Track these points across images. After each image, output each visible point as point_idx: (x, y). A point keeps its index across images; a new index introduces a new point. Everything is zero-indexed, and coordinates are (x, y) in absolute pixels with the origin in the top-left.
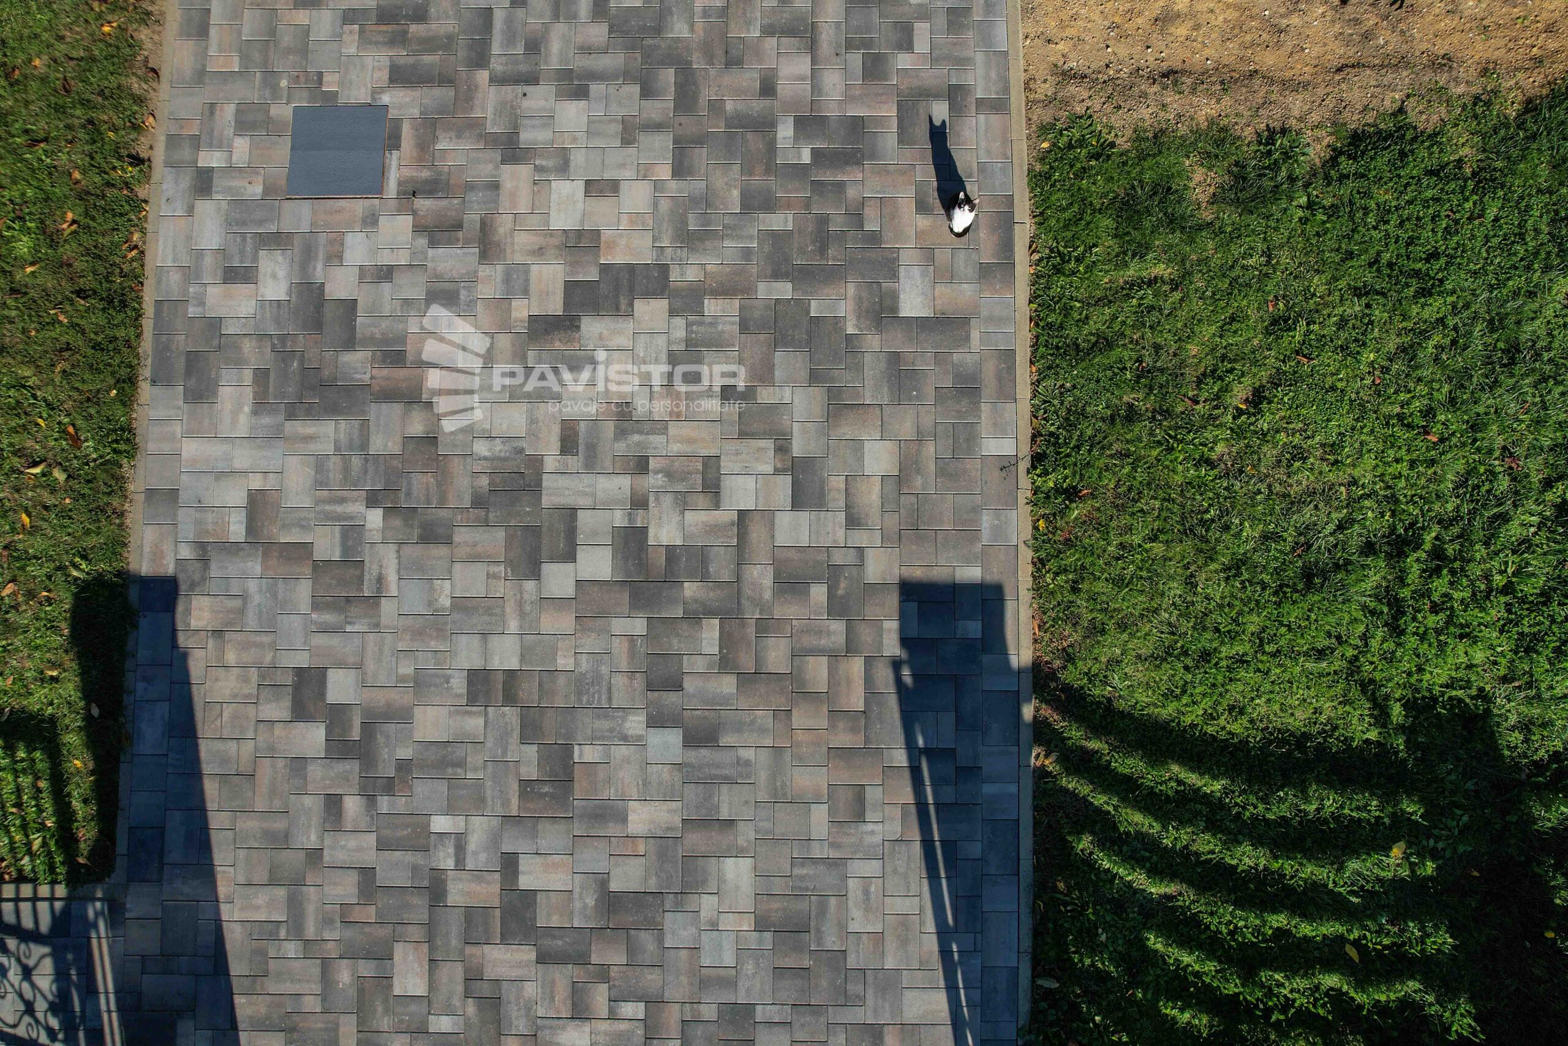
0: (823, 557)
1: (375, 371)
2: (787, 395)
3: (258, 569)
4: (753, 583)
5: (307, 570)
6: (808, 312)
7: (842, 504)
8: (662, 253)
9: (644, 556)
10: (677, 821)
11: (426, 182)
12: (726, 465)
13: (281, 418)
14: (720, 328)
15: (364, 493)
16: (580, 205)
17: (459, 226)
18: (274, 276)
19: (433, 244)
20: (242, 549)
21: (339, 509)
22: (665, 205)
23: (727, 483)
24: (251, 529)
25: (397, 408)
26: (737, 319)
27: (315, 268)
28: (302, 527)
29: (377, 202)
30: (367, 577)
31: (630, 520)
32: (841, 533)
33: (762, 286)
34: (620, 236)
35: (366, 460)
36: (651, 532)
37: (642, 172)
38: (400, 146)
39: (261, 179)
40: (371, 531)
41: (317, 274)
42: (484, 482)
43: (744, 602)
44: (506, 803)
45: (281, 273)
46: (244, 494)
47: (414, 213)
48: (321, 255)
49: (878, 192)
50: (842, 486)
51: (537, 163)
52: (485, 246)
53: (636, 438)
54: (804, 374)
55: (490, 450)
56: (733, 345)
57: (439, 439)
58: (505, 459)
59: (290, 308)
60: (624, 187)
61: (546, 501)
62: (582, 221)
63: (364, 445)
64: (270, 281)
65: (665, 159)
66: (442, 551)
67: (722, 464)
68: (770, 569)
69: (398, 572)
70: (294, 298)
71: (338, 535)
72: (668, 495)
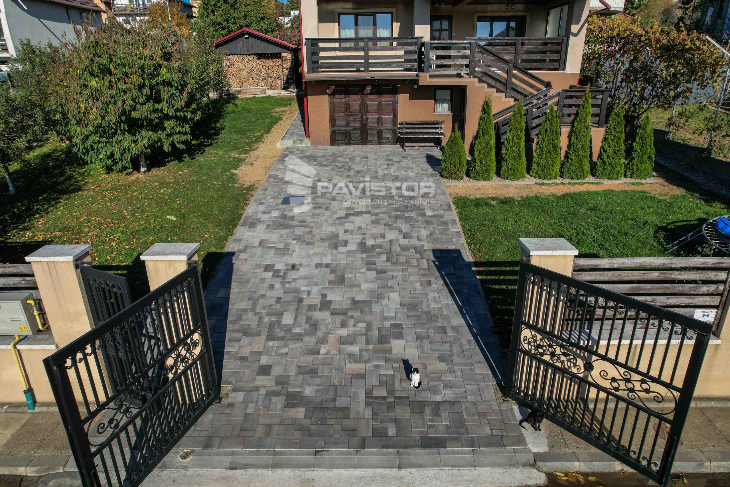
0: (412, 246)
4: (394, 249)
5: (274, 250)
7: (416, 238)
9: (365, 246)
10: (376, 287)
13: (272, 230)
15: (292, 239)
21: (285, 241)
25: (303, 228)
28: (274, 243)
30: (290, 250)
32: (416, 242)
40: (293, 244)
43: (392, 252)
44: (324, 284)
46: (260, 240)
55: (326, 233)
58: (330, 234)
63: (293, 233)
69: (299, 249)
71: (283, 245)
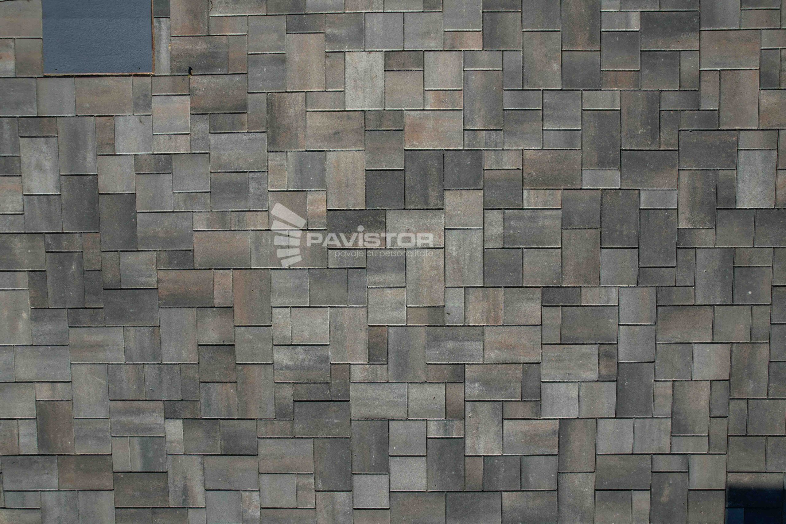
0: (646, 463)
1: (161, 273)
2: (613, 296)
3: (55, 483)
4: (573, 492)
5: (108, 483)
6: (638, 205)
7: (668, 410)
8: (475, 138)
9: (461, 468)
11: (203, 56)
12: (548, 373)
13: (64, 325)
14: (541, 223)
15: (161, 404)
16: (380, 82)
17: (242, 108)
18: (39, 167)
19: (215, 130)
20: (35, 462)
21: (136, 420)
22: (476, 80)
23: (549, 390)
24: (42, 441)
25: (189, 314)
26: (560, 212)
27: (85, 158)
28: (99, 439)
29: (148, 79)
30: (171, 488)
31: (445, 430)
32: (666, 440)
33: (586, 175)
34: (427, 117)
35: (161, 370)
36: (468, 442)
37: (449, 42)
38: (169, 13)
39: (11, 53)
40: (172, 442)
41: (88, 165)
42: (287, 392)
43: (564, 510)
45: (48, 165)
46: (33, 405)
47: (191, 93)
48: (90, 144)
49: (717, 64)
50: (669, 392)
51: (328, 31)
52: (274, 132)
53: (450, 345)
54: (631, 274)
55: (291, 359)
56: (556, 242)
57: (237, 347)
58: (308, 369)
59: (62, 204)
60: (429, 58)
61: (355, 412)
62: (383, 101)
63: (157, 353)
64: (35, 173)
65: (474, 26)
66: (248, 463)
67: (544, 372)
68: (592, 477)
69: (204, 484)
70: (65, 193)
71: (137, 448)
72: (486, 404)
